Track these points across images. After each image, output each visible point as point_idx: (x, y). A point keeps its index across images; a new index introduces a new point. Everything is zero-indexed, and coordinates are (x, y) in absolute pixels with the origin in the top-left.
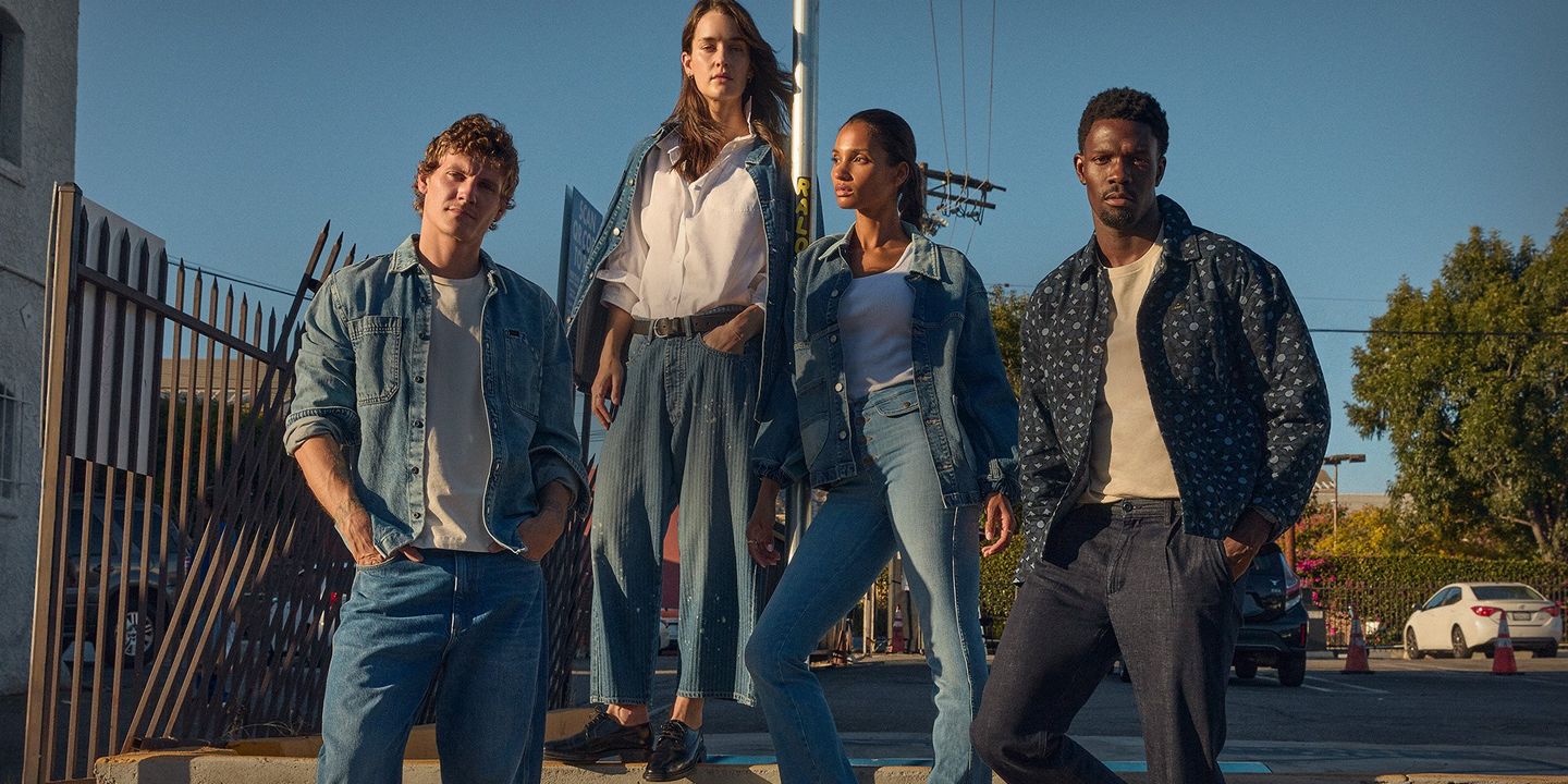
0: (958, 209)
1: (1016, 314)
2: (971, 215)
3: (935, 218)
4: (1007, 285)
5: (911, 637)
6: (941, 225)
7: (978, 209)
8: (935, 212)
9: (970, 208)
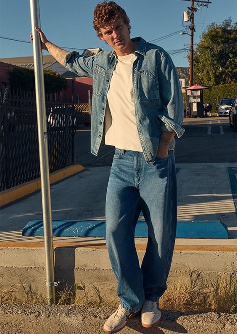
0: (202, 4)
1: (218, 30)
2: (205, 6)
3: (196, 8)
4: (215, 23)
5: (191, 113)
6: (197, 9)
7: (207, 4)
8: (196, 6)
9: (205, 4)
